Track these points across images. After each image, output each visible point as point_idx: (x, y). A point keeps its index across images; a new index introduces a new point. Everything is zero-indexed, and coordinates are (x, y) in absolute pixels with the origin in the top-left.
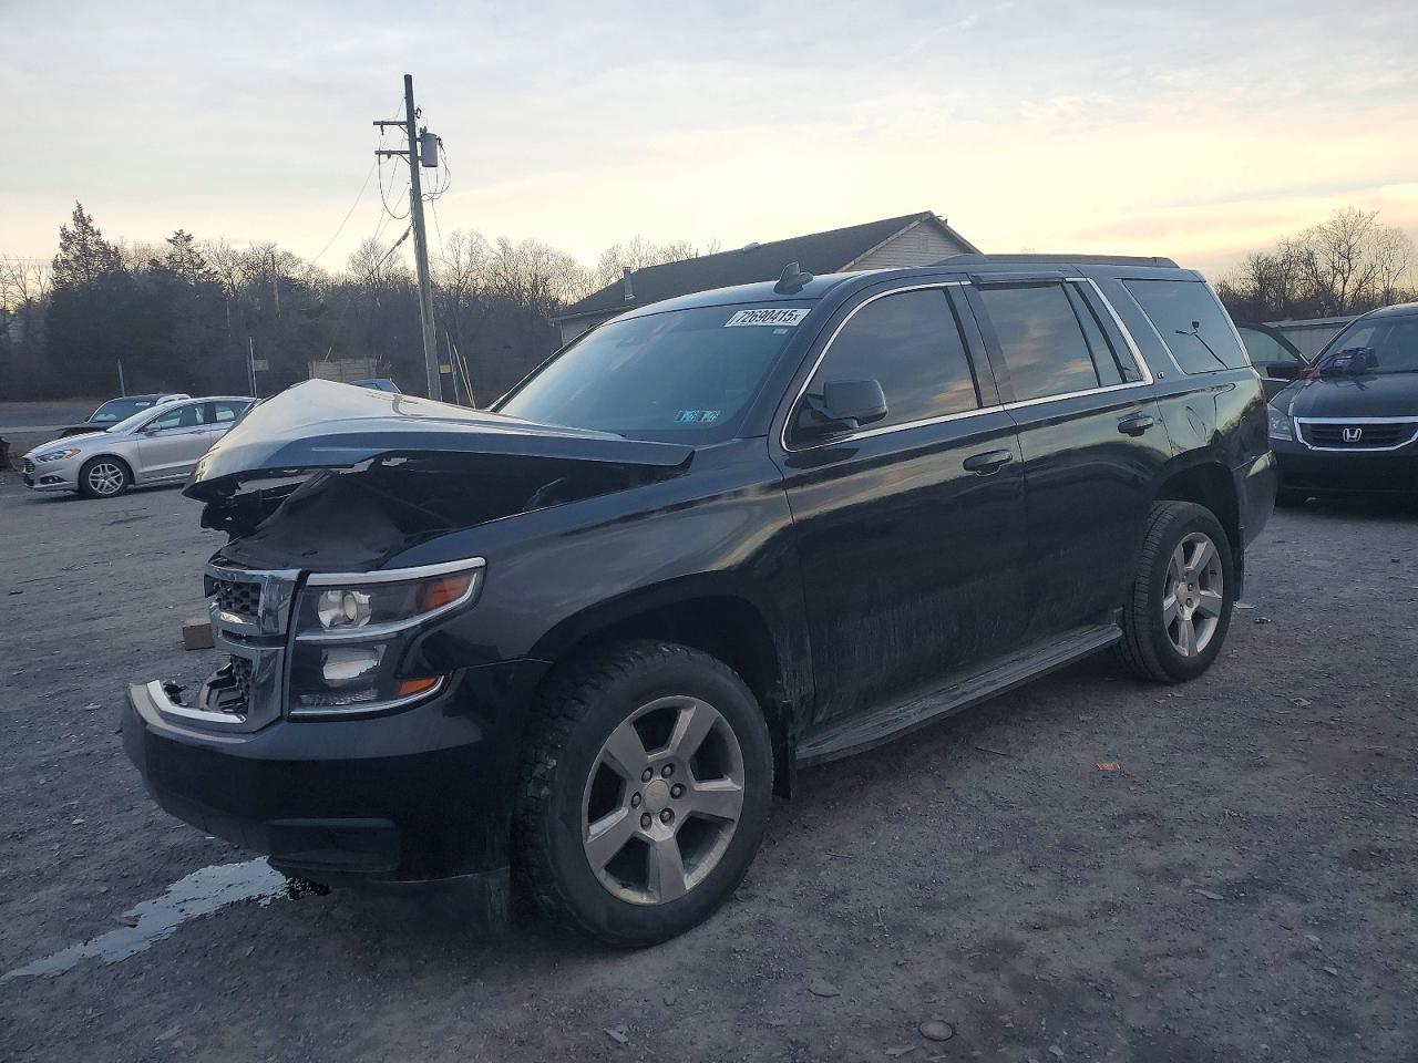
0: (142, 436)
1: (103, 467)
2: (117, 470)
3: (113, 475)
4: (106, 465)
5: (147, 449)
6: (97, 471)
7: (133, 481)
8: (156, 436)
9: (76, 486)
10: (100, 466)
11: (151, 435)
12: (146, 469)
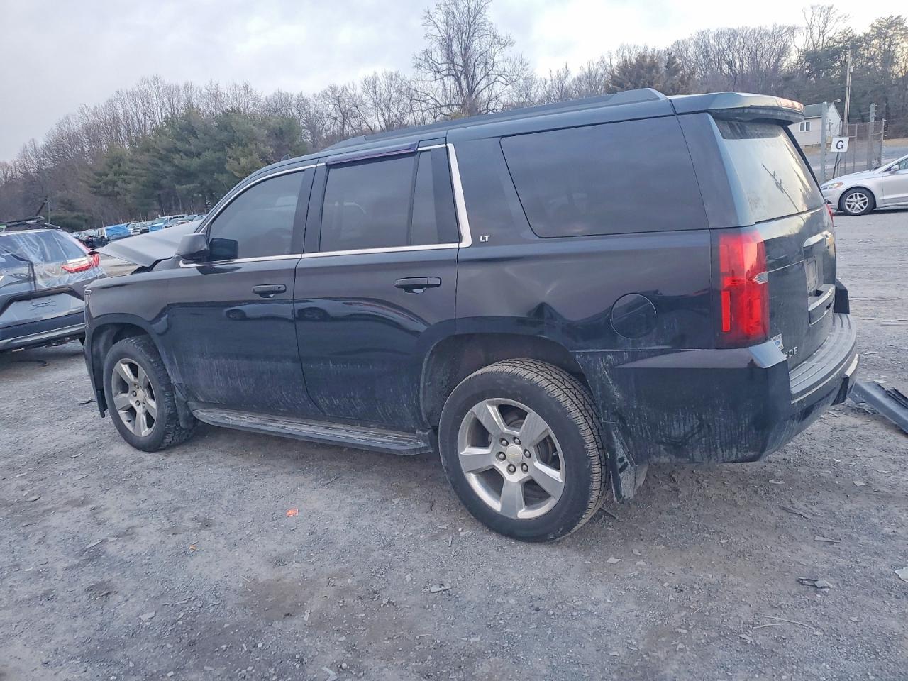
0: (888, 173)
1: (856, 195)
2: (865, 197)
3: (862, 200)
4: (858, 194)
5: (890, 183)
6: (852, 197)
7: (875, 206)
8: (897, 174)
9: (837, 207)
10: (854, 194)
11: (893, 173)
12: (886, 197)
